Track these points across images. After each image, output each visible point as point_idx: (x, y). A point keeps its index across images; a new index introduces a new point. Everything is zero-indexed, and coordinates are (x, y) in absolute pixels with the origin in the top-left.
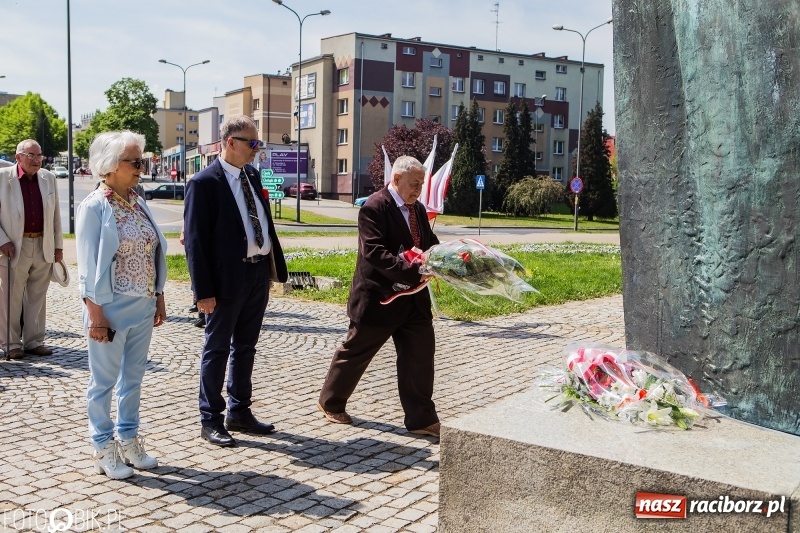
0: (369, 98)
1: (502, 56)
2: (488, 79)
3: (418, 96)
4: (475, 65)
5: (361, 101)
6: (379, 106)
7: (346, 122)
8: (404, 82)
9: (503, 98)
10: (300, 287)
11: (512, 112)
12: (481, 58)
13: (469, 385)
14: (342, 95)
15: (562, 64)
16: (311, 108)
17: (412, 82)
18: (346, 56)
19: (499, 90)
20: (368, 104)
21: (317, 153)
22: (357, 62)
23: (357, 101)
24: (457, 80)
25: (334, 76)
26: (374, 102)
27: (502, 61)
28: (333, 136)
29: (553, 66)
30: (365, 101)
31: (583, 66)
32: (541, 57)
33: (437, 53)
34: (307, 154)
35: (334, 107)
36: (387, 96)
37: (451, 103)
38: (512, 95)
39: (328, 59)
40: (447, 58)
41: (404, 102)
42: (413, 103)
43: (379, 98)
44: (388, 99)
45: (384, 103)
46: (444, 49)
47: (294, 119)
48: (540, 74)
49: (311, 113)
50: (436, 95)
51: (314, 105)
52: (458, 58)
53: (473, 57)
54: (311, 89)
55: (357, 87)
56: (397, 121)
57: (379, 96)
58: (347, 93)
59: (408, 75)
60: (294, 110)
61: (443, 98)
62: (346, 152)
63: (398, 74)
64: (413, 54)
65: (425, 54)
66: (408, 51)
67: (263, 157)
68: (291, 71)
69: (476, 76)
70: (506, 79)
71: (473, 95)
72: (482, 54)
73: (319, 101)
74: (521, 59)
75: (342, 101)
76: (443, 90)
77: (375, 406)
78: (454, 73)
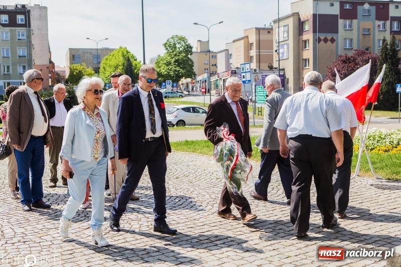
0: (322, 38)
3: (354, 35)
4: (393, 12)
5: (317, 41)
6: (329, 43)
7: (308, 54)
8: (345, 26)
12: (397, 7)
14: (305, 37)
16: (285, 46)
17: (350, 26)
18: (307, 12)
20: (322, 42)
21: (290, 75)
22: (314, 16)
23: (315, 40)
24: (381, 23)
25: (300, 26)
26: (326, 40)
28: (300, 63)
30: (320, 40)
33: (367, 6)
34: (284, 76)
35: (300, 45)
36: (334, 36)
37: (377, 38)
39: (296, 15)
40: (373, 9)
41: (345, 39)
42: (351, 40)
43: (329, 38)
44: (335, 38)
45: (333, 40)
46: (371, 3)
47: (275, 54)
49: (286, 50)
50: (367, 33)
51: (288, 45)
52: (381, 9)
53: (391, 7)
54: (286, 35)
55: (314, 31)
56: (341, 52)
57: (329, 36)
58: (308, 36)
59: (348, 22)
60: (275, 48)
61: (372, 35)
63: (341, 22)
64: (351, 8)
65: (359, 7)
66: (348, 7)
67: (257, 79)
68: (272, 24)
69: (394, 19)
71: (392, 32)
72: (398, 4)
73: (291, 42)
75: (305, 41)
76: (372, 30)
78: (378, 18)
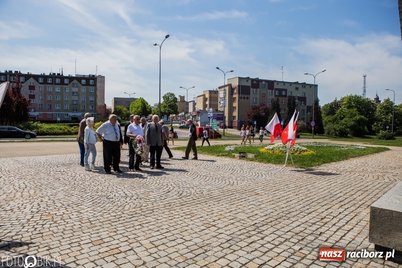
1: (284, 83)
2: (280, 90)
3: (258, 96)
4: (276, 86)
5: (240, 98)
7: (236, 104)
8: (253, 92)
9: (285, 96)
10: (244, 157)
11: (289, 100)
12: (278, 84)
13: (322, 190)
14: (234, 96)
15: (304, 85)
17: (256, 92)
18: (235, 83)
19: (284, 93)
21: (226, 114)
22: (239, 86)
24: (270, 91)
25: (232, 90)
26: (244, 98)
27: (284, 84)
28: (231, 109)
29: (301, 86)
30: (241, 98)
31: (311, 86)
32: (297, 83)
33: (264, 83)
34: (223, 115)
35: (232, 100)
36: (248, 96)
37: (268, 98)
38: (288, 95)
39: (230, 85)
40: (267, 84)
41: (254, 98)
42: (256, 99)
43: (246, 97)
45: (247, 98)
46: (266, 81)
47: (219, 104)
48: (297, 88)
50: (264, 96)
52: (271, 84)
53: (275, 84)
54: (225, 95)
55: (239, 94)
56: (251, 104)
57: (246, 96)
58: (236, 96)
59: (255, 90)
60: (219, 101)
61: (266, 97)
62: (235, 114)
63: (251, 89)
64: (256, 83)
65: (260, 83)
66: (255, 82)
68: (218, 89)
69: (276, 89)
70: (286, 90)
71: (275, 96)
72: (278, 82)
73: (227, 98)
74: (291, 84)
75: (234, 98)
76: (266, 94)
77: (298, 196)
78: (269, 89)
